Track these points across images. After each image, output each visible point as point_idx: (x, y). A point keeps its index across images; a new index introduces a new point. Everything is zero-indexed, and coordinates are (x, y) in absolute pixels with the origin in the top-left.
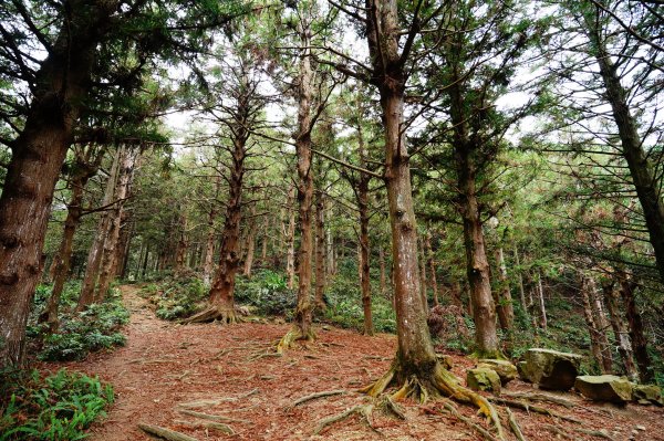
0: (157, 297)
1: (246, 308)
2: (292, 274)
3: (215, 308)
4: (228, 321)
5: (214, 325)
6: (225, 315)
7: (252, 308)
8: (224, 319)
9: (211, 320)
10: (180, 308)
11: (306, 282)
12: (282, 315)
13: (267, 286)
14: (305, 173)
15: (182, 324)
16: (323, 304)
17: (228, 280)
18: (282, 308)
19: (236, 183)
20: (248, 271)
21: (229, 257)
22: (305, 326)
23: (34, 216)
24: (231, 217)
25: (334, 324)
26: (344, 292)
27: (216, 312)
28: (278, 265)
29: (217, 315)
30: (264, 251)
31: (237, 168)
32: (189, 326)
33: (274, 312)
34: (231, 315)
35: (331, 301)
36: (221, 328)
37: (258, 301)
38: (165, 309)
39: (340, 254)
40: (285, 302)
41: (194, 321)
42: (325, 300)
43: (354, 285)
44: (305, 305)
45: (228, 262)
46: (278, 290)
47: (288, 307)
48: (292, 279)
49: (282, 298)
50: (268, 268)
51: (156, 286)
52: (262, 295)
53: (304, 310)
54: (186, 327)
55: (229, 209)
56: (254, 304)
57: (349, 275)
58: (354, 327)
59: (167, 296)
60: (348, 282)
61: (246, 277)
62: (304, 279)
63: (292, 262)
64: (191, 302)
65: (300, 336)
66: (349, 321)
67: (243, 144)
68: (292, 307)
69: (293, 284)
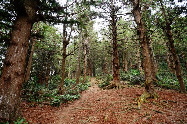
0: (99, 80)
1: (126, 82)
2: (141, 69)
3: (114, 83)
4: (119, 88)
5: (114, 89)
6: (117, 86)
7: (128, 82)
8: (117, 87)
9: (113, 88)
10: (104, 83)
11: (147, 70)
12: (140, 84)
13: (133, 74)
14: (139, 22)
15: (103, 89)
16: (156, 79)
17: (117, 73)
18: (139, 82)
19: (114, 39)
20: (126, 70)
21: (116, 65)
22: (151, 91)
23: (17, 52)
24: (115, 51)
25: (163, 87)
26: (164, 74)
27: (114, 85)
28: (136, 67)
29: (115, 86)
30: (131, 64)
31: (114, 34)
32: (105, 90)
33: (136, 83)
34: (120, 86)
35: (159, 78)
36: (116, 90)
37: (130, 80)
38: (101, 84)
39: (159, 61)
40: (140, 80)
41: (107, 88)
42: (157, 78)
43: (167, 71)
44: (149, 81)
45: (116, 67)
46: (137, 75)
47: (141, 81)
48: (142, 71)
49: (139, 78)
50: (133, 68)
51: (99, 77)
52: (131, 77)
53: (149, 84)
54: (104, 90)
55: (113, 48)
56: (129, 81)
57: (164, 68)
58: (173, 88)
59: (102, 80)
60: (164, 70)
61: (125, 72)
62: (147, 69)
63: (141, 65)
64: (108, 81)
65: (149, 96)
66: (170, 86)
67: (115, 26)
68: (143, 81)
69: (142, 73)
